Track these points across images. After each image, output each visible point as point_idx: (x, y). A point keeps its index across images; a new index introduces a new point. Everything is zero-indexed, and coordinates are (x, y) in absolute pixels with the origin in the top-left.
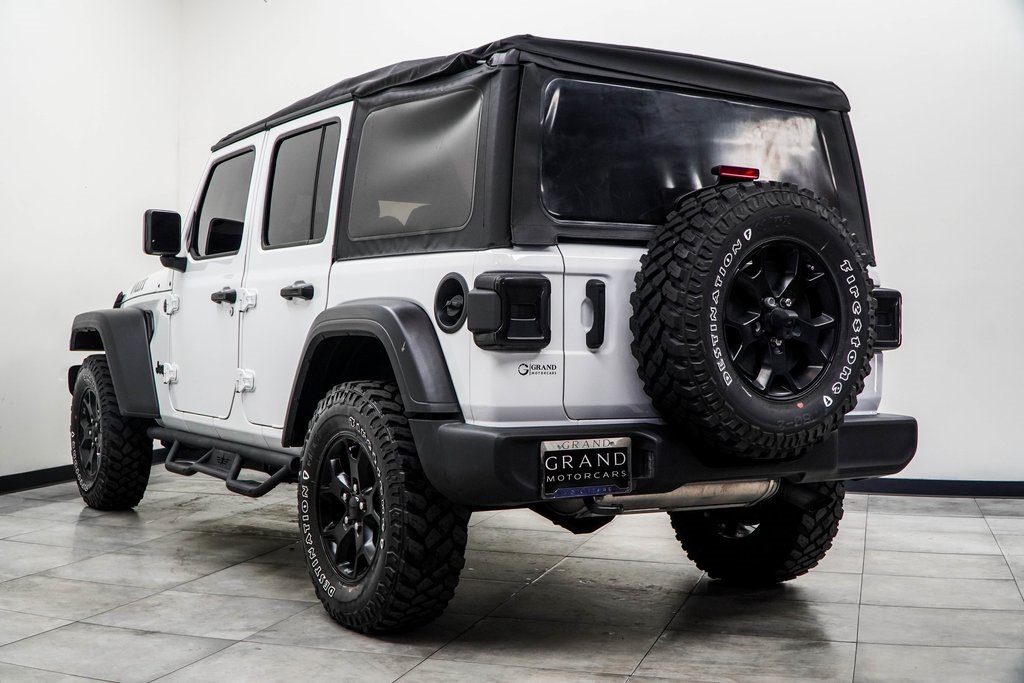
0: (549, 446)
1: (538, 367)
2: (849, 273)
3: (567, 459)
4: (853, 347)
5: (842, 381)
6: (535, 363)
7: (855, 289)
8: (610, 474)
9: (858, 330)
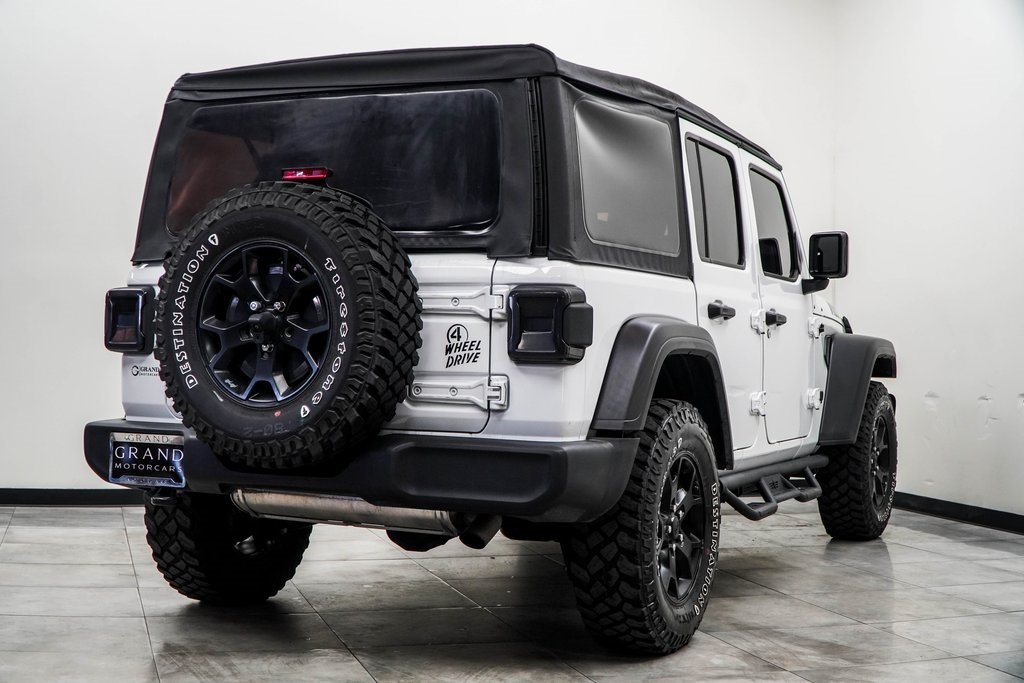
0: (120, 437)
1: (146, 369)
2: (334, 272)
3: (133, 450)
4: (338, 353)
5: (323, 390)
6: (143, 365)
7: (340, 290)
8: (168, 469)
9: (344, 335)
